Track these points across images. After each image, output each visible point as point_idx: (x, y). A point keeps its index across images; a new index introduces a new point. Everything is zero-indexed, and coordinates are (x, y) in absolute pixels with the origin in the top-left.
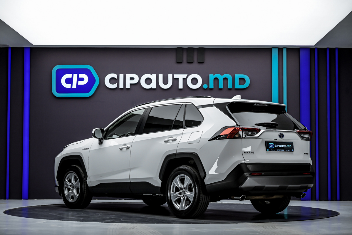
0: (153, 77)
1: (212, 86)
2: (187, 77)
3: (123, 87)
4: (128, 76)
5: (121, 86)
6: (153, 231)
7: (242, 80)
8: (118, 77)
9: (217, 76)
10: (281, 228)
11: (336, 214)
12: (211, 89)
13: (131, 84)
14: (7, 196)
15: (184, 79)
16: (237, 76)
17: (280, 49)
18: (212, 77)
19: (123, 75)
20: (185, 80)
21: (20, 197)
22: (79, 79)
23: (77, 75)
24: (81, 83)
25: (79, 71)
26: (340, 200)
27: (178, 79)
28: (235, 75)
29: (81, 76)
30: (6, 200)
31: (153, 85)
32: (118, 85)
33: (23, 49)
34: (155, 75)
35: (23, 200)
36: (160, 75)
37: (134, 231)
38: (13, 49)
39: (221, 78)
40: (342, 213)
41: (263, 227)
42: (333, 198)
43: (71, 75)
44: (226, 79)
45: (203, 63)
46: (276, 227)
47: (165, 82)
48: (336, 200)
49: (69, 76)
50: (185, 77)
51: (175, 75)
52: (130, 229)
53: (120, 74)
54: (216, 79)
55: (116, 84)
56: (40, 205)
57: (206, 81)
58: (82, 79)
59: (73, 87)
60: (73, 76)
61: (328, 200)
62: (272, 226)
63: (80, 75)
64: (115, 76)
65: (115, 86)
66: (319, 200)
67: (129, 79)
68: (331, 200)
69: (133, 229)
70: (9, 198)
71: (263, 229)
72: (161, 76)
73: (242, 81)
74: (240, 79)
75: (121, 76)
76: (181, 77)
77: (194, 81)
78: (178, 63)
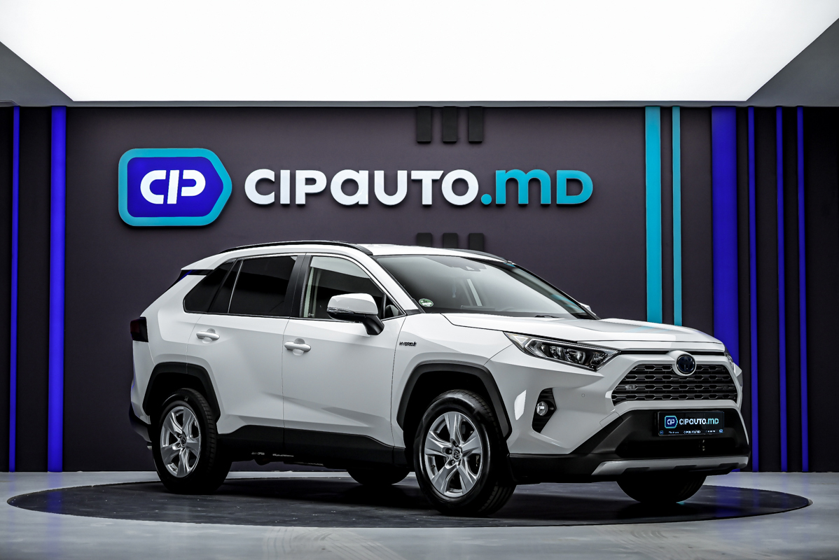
0: (361, 177)
1: (501, 198)
2: (443, 176)
3: (288, 202)
4: (301, 175)
5: (285, 199)
6: (372, 545)
7: (575, 185)
8: (278, 177)
9: (515, 173)
10: (674, 537)
11: (802, 503)
12: (501, 206)
13: (308, 195)
14: (12, 464)
15: (434, 181)
16: (563, 175)
17: (666, 110)
18: (502, 176)
19: (288, 172)
20: (437, 184)
21: (42, 465)
22: (183, 183)
23: (178, 172)
24: (187, 192)
25: (182, 164)
26: (810, 471)
27: (420, 182)
28: (558, 172)
29: (189, 174)
30: (9, 473)
31: (362, 197)
32: (277, 197)
33: (49, 110)
34: (366, 173)
35: (49, 473)
36: (377, 173)
37: (326, 543)
38: (25, 111)
39: (523, 178)
40: (817, 501)
41: (632, 533)
42: (792, 465)
43: (165, 172)
44: (534, 182)
45: (479, 143)
46: (664, 535)
47: (391, 188)
48: (800, 470)
49: (160, 175)
50: (438, 178)
51: (413, 172)
52: (316, 539)
53: (281, 171)
54: (512, 182)
55: (273, 193)
56: (93, 485)
57: (487, 185)
58: (192, 183)
59: (169, 202)
60: (168, 175)
61: (780, 470)
62: (653, 533)
63: (185, 172)
64: (270, 175)
65: (269, 199)
66: (760, 471)
67: (304, 181)
68: (789, 470)
69: (323, 539)
70: (16, 470)
71: (631, 537)
72: (379, 176)
73: (574, 187)
74: (569, 180)
75: (285, 175)
76: (427, 177)
77: (460, 187)
78: (420, 143)
